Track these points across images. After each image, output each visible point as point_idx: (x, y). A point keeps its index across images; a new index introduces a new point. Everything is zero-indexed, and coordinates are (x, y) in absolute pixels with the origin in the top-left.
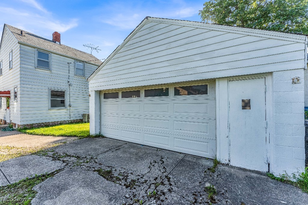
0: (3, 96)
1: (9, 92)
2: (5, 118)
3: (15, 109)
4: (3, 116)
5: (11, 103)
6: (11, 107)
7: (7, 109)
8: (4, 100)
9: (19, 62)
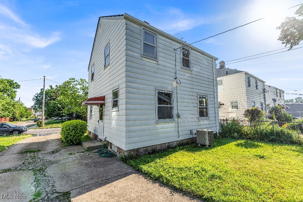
0: (95, 104)
1: (103, 98)
2: (95, 131)
3: (114, 122)
4: (93, 128)
5: (106, 113)
6: (105, 117)
7: (100, 121)
8: (96, 109)
9: (125, 52)
